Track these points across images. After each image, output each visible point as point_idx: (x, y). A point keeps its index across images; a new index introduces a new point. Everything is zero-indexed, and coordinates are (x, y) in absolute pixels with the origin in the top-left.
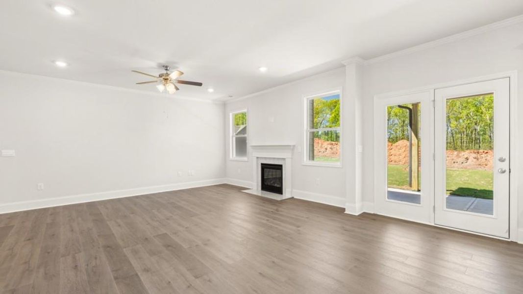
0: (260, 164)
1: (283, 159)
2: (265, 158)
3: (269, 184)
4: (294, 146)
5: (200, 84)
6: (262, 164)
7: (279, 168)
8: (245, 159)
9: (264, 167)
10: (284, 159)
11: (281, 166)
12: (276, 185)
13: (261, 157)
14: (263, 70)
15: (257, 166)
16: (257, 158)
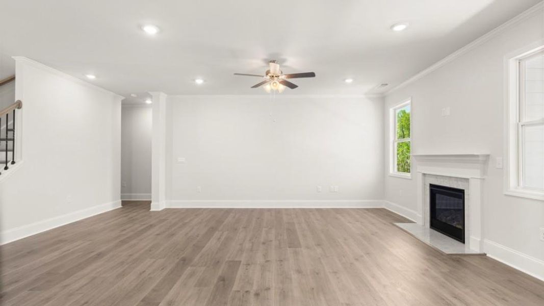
0: (429, 185)
1: (465, 179)
2: (436, 176)
3: (444, 221)
4: (488, 156)
5: (312, 75)
6: (431, 186)
7: (459, 194)
8: (408, 175)
9: (435, 191)
10: (467, 180)
11: (462, 192)
12: (454, 224)
13: (429, 175)
14: (399, 28)
15: (424, 188)
16: (424, 175)
